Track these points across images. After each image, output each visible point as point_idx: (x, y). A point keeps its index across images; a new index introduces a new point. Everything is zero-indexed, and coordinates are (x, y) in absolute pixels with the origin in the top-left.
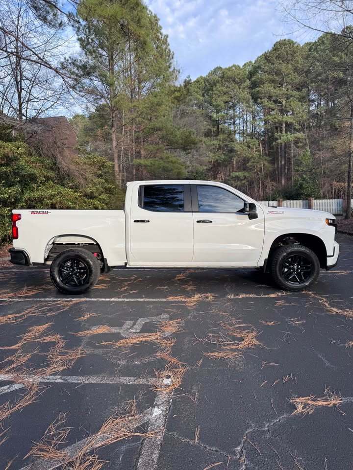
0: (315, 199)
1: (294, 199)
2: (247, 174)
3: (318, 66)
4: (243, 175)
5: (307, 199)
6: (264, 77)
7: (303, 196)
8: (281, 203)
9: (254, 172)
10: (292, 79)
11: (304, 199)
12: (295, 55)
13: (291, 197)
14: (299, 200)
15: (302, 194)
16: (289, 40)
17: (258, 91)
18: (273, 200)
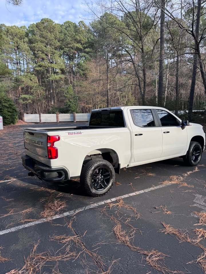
0: (76, 113)
1: (65, 113)
2: (31, 96)
3: (69, 39)
4: (28, 97)
5: (72, 113)
6: (37, 38)
7: (70, 111)
8: (58, 115)
9: (34, 95)
10: (54, 43)
11: (70, 113)
12: (55, 29)
13: (63, 111)
14: (68, 113)
15: (70, 110)
16: (50, 20)
17: (34, 46)
18: (53, 113)
